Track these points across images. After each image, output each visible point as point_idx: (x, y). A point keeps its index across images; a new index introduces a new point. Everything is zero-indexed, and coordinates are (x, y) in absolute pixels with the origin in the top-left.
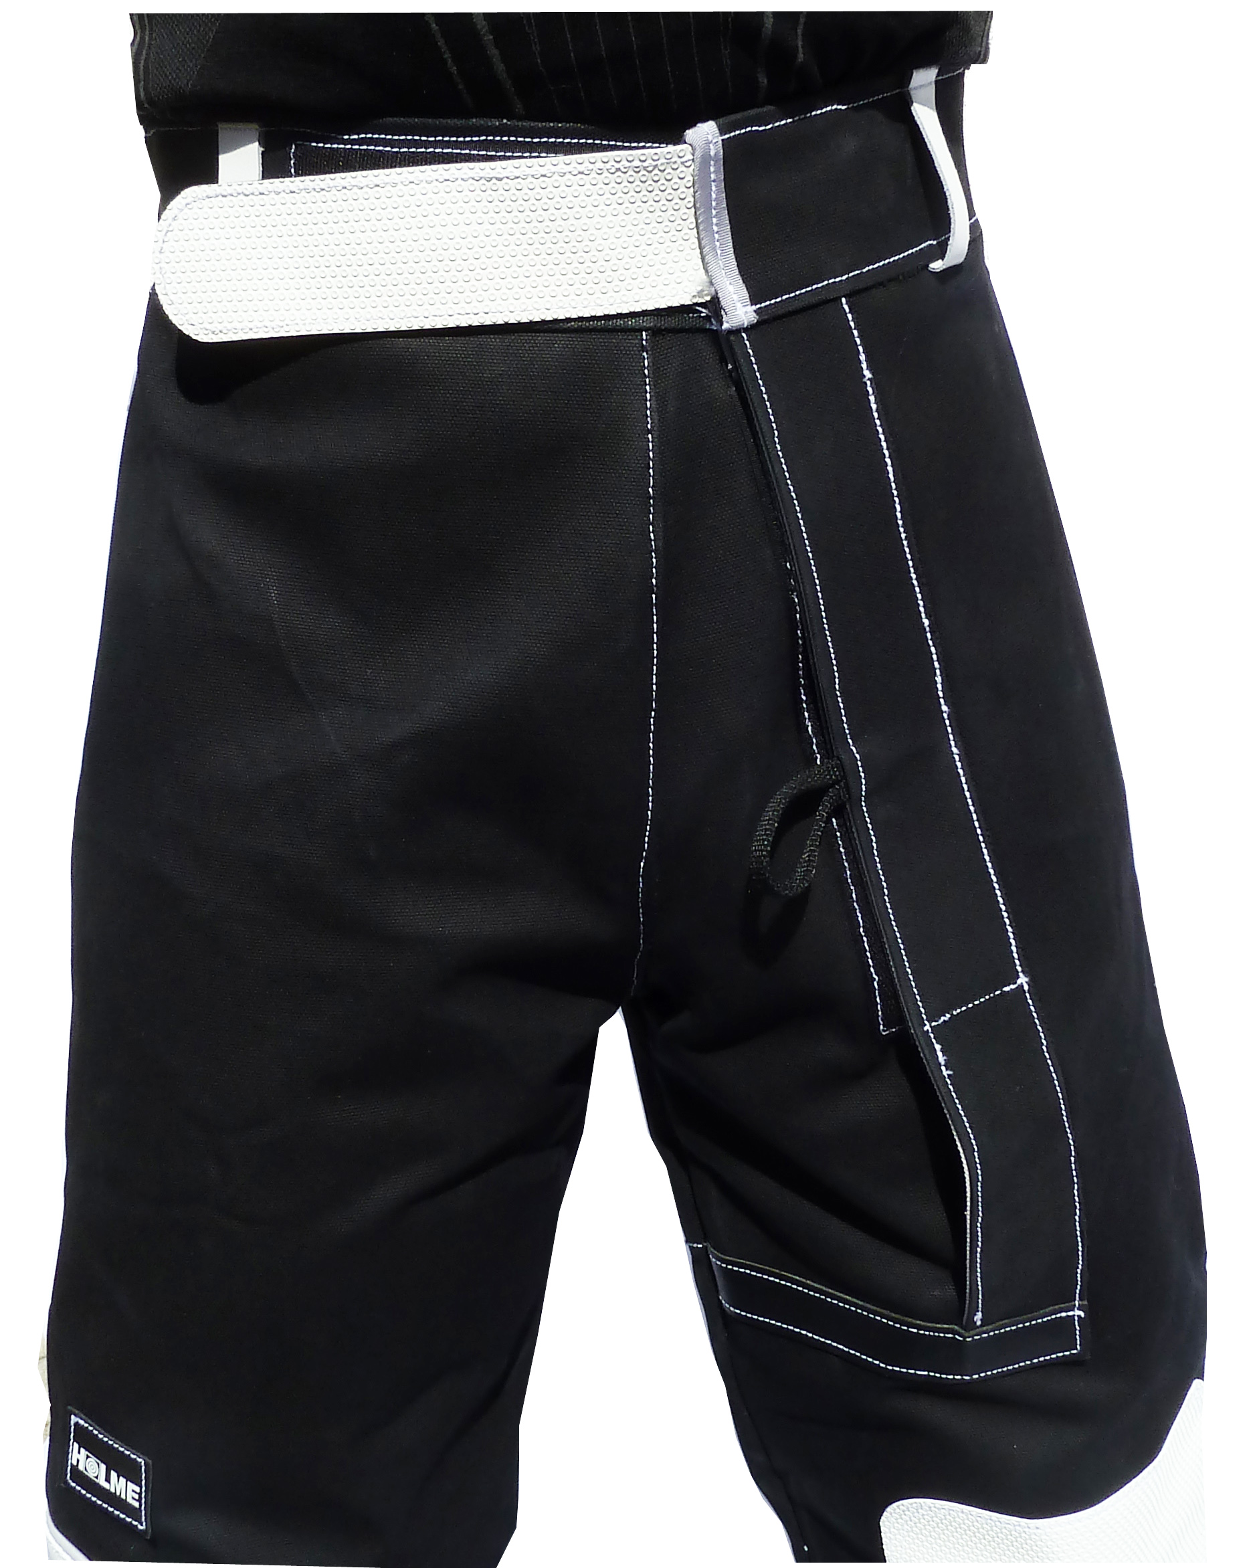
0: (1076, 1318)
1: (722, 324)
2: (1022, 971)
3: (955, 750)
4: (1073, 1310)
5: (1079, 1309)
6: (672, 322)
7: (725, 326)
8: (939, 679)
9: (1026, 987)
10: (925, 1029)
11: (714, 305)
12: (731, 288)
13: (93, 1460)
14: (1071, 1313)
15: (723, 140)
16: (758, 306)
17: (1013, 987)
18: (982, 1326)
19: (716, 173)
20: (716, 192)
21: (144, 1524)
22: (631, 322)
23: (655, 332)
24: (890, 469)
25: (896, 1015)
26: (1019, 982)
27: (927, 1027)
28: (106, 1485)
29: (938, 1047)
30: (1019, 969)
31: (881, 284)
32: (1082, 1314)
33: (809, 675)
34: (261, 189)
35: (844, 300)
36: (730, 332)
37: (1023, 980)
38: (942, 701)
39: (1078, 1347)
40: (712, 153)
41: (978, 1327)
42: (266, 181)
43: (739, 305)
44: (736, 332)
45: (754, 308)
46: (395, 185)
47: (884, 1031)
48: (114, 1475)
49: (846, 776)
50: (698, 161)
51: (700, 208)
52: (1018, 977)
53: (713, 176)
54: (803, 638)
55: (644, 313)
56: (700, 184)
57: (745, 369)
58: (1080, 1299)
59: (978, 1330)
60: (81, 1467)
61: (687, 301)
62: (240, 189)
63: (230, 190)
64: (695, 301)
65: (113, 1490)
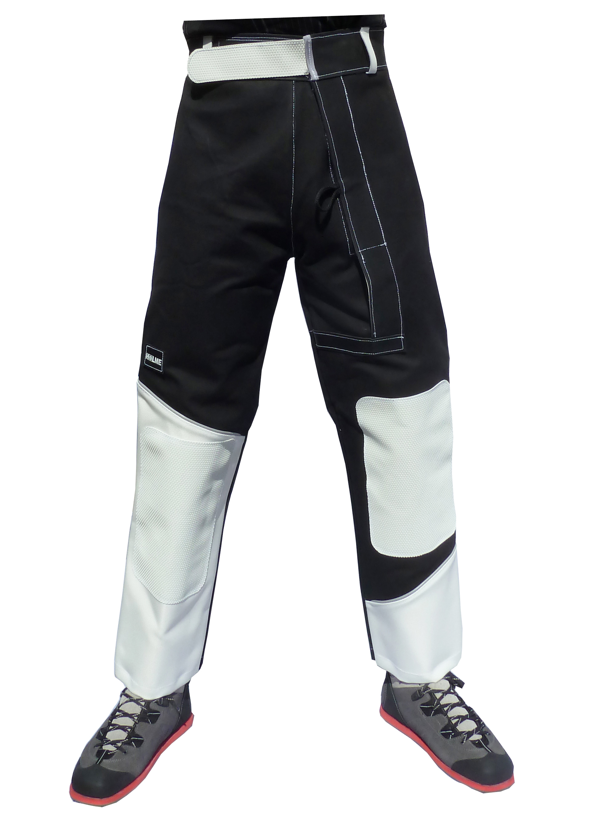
0: (402, 339)
1: (310, 79)
2: (385, 241)
3: (368, 185)
4: (401, 336)
5: (402, 336)
6: (300, 79)
7: (311, 80)
8: (364, 167)
9: (386, 245)
10: (359, 251)
11: (309, 75)
12: (313, 72)
13: (151, 356)
14: (400, 337)
15: (312, 39)
16: (320, 76)
17: (383, 245)
18: (376, 337)
19: (310, 46)
20: (310, 50)
21: (162, 370)
22: (290, 78)
23: (296, 81)
24: (352, 116)
25: (353, 250)
26: (384, 244)
27: (360, 251)
28: (153, 361)
29: (362, 256)
30: (384, 241)
31: (351, 74)
32: (403, 338)
33: (332, 163)
34: (212, 49)
35: (341, 77)
36: (312, 81)
37: (385, 244)
38: (365, 173)
39: (403, 348)
40: (309, 41)
41: (375, 338)
42: (213, 48)
43: (315, 75)
44: (314, 81)
45: (319, 76)
46: (240, 47)
47: (351, 254)
48: (156, 358)
49: (339, 187)
50: (306, 43)
51: (307, 54)
52: (384, 243)
53: (309, 47)
54: (330, 153)
55: (294, 76)
56: (307, 47)
57: (316, 90)
58: (403, 334)
59: (375, 339)
60: (148, 359)
61: (303, 74)
62: (207, 49)
63: (205, 50)
64: (305, 74)
65: (155, 363)
